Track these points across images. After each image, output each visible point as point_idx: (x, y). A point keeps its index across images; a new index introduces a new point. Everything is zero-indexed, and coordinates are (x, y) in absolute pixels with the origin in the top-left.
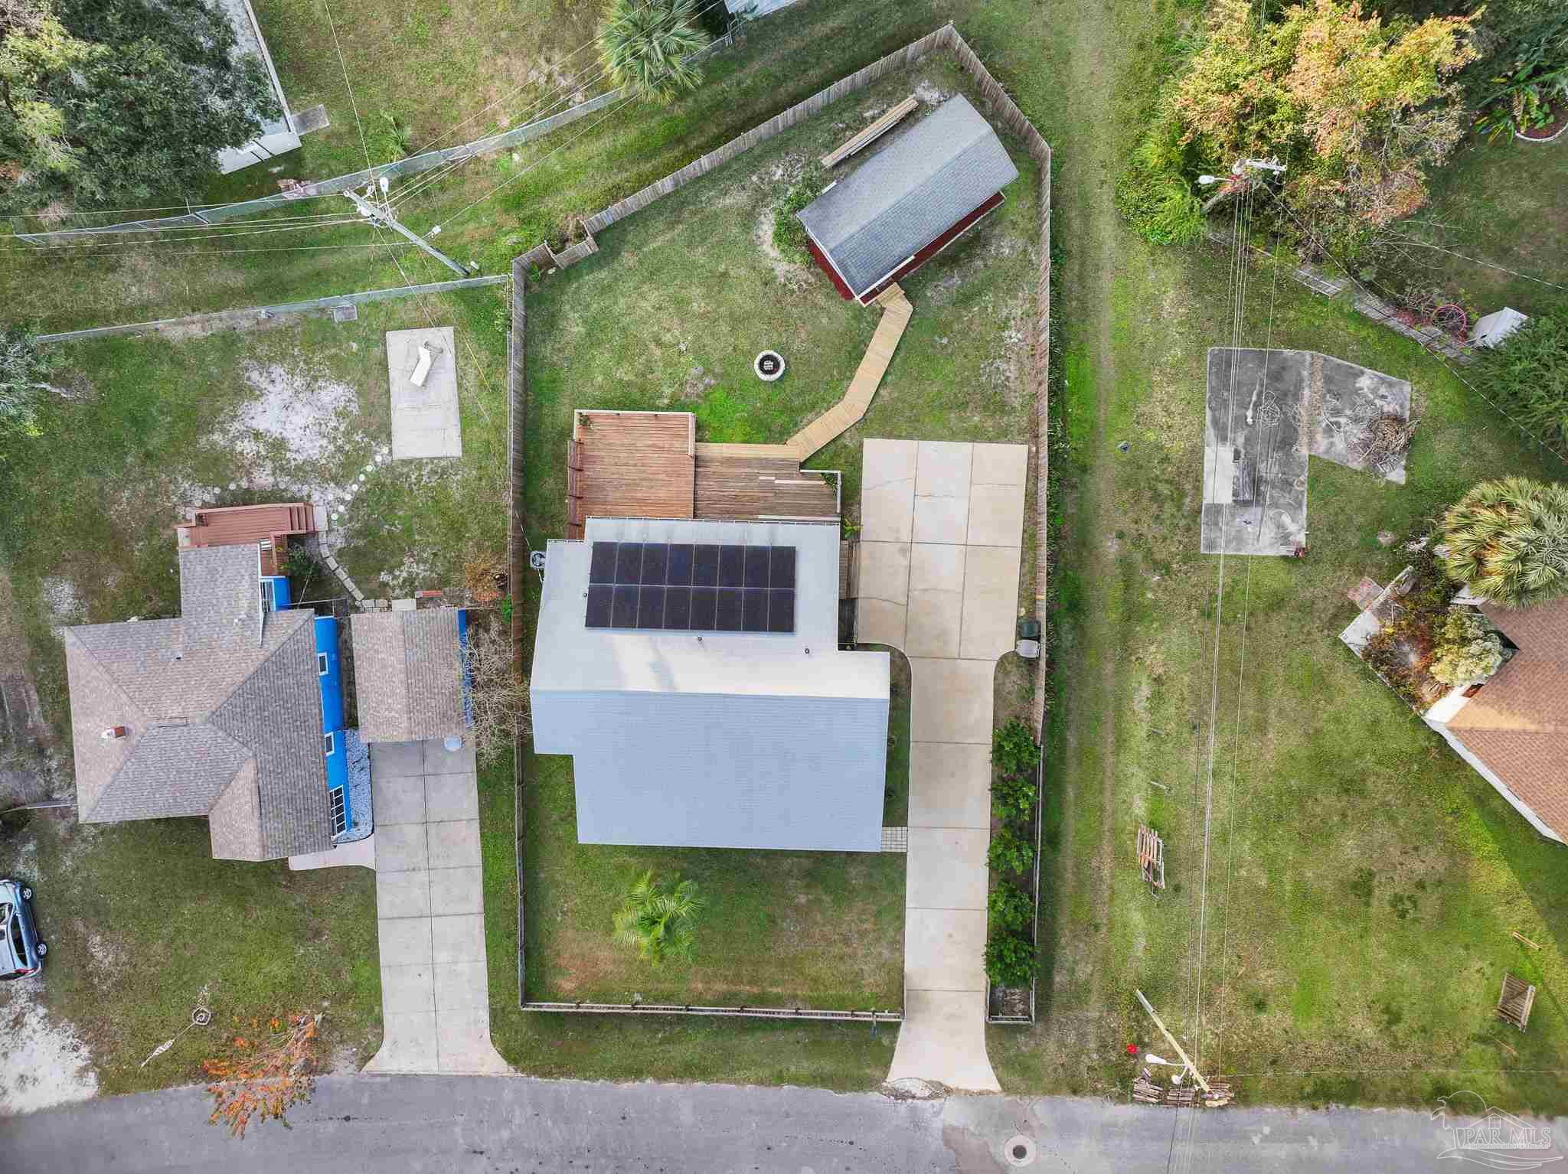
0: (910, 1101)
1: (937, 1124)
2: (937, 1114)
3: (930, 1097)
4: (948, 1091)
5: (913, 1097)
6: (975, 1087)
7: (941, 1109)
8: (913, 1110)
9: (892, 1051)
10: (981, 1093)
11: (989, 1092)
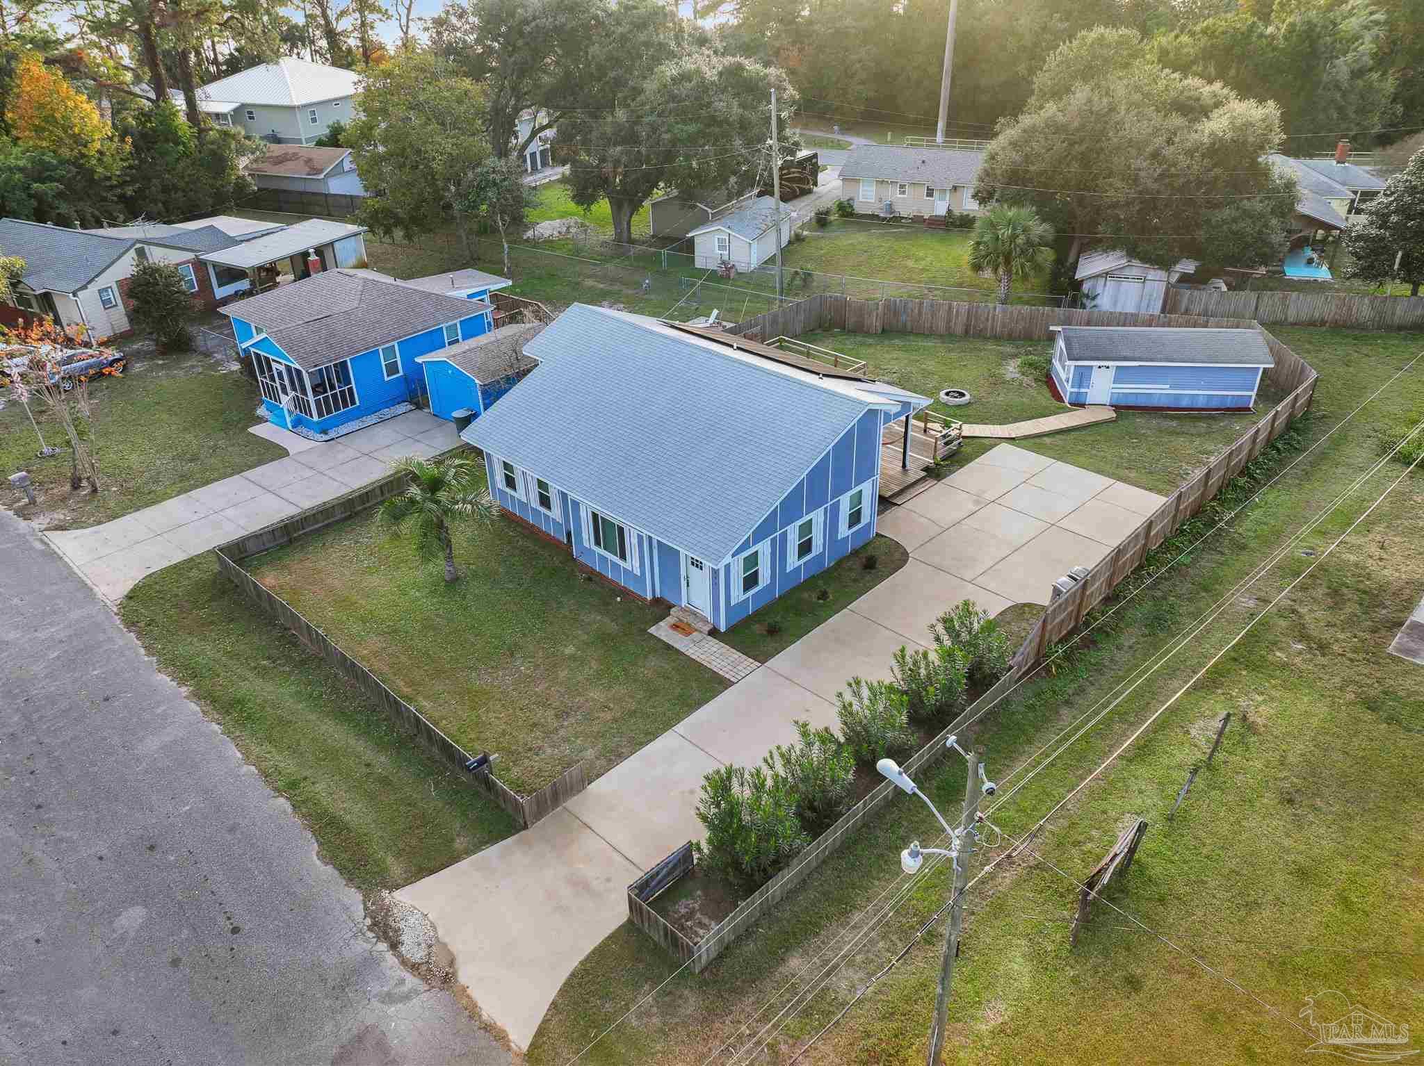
0: (383, 946)
1: (370, 1013)
2: (389, 998)
3: (414, 967)
4: (448, 979)
5: (394, 946)
6: (490, 1009)
7: (406, 998)
8: (370, 962)
9: (453, 859)
10: (488, 1028)
11: (500, 1037)
